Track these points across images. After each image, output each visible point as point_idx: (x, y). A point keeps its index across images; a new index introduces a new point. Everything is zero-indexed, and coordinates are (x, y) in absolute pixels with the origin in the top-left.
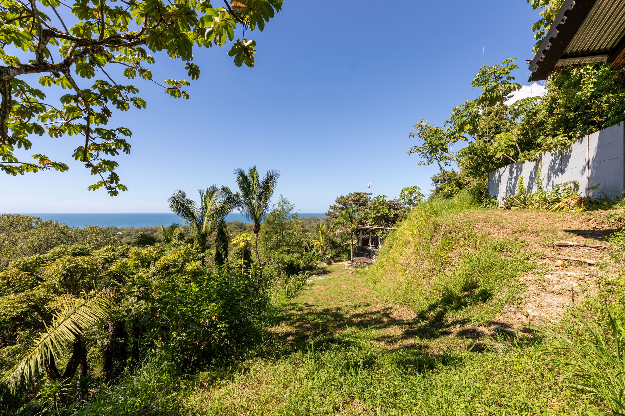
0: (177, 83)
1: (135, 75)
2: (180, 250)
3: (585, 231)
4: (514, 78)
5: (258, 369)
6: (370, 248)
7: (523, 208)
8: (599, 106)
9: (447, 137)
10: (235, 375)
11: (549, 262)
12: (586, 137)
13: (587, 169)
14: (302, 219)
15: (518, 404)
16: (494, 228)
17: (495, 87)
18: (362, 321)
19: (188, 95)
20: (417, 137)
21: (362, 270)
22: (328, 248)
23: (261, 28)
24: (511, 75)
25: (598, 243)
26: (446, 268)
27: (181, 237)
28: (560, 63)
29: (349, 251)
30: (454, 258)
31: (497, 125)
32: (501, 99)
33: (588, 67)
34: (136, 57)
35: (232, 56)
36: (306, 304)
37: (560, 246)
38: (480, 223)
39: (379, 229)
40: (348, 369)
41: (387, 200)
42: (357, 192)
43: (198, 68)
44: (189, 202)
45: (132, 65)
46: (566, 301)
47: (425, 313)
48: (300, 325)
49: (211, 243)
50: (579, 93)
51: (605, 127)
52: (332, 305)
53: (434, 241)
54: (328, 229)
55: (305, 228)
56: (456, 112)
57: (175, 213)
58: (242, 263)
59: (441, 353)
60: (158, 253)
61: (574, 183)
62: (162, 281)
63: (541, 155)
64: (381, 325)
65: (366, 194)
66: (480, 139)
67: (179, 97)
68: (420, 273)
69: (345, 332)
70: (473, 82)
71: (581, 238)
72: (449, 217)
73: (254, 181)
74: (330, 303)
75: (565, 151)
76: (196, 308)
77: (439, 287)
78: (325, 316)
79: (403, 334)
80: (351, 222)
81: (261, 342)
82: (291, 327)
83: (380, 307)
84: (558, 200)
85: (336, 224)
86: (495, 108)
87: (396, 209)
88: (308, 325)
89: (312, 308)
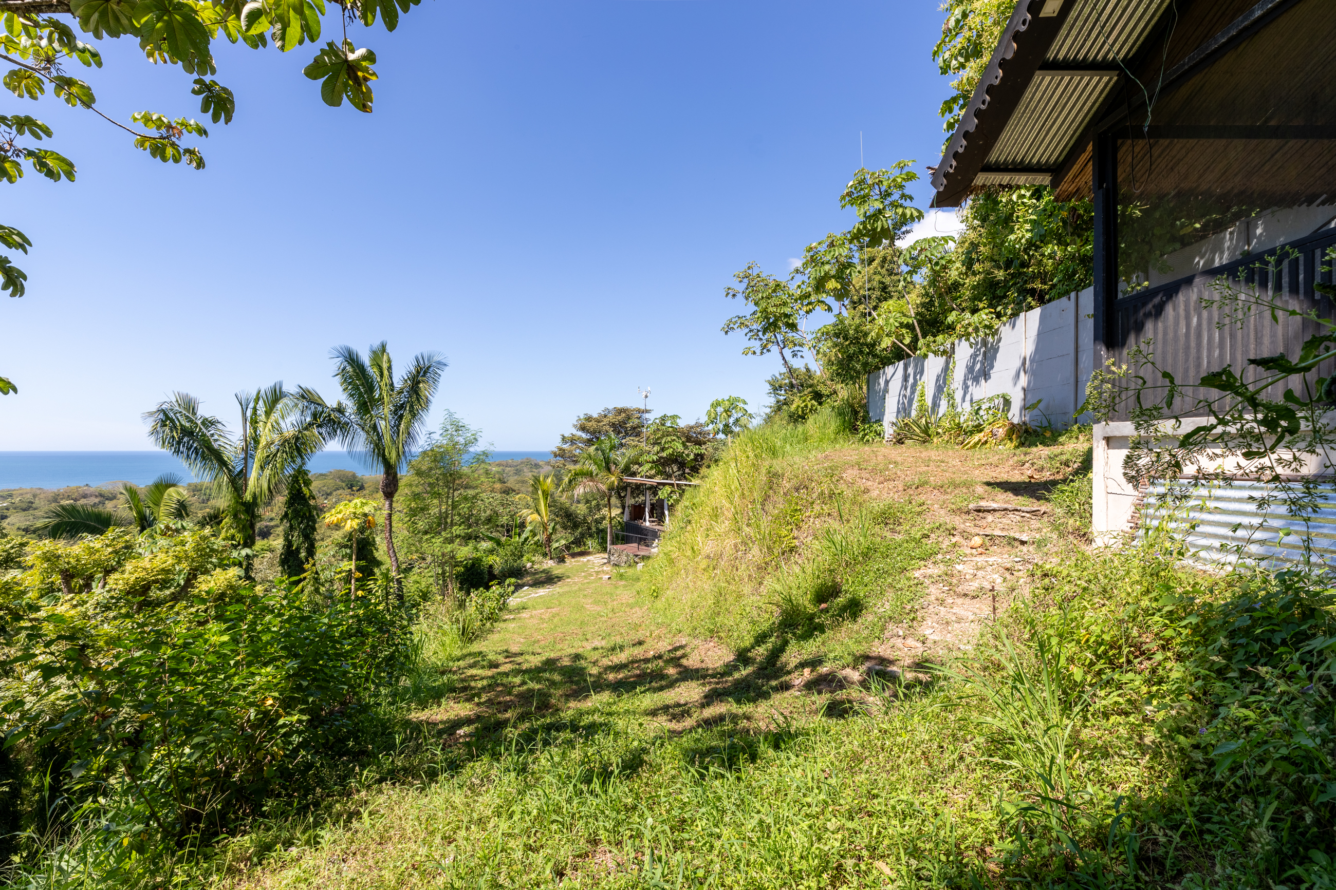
0: (169, 127)
1: (42, 90)
2: (183, 543)
3: (1017, 483)
4: (911, 198)
5: (382, 812)
6: (648, 524)
7: (924, 442)
8: (1040, 263)
9: (796, 300)
10: (322, 833)
11: (962, 541)
12: (1022, 315)
13: (1022, 373)
14: (499, 465)
15: (898, 808)
16: (874, 481)
17: (880, 211)
18: (626, 678)
19: (201, 159)
20: (740, 297)
21: (630, 571)
22: (558, 527)
23: (391, 23)
24: (907, 191)
25: (1034, 505)
26: (789, 559)
27: (181, 511)
28: (981, 179)
29: (604, 531)
30: (804, 538)
31: (883, 283)
32: (890, 234)
33: (1023, 192)
34: (44, 43)
35: (315, 78)
36: (507, 651)
37: (979, 511)
38: (850, 471)
39: (664, 484)
40: (589, 782)
41: (682, 423)
42: (620, 406)
43: (230, 94)
44: (209, 423)
45: (30, 61)
46: (983, 608)
47: (749, 651)
48: (490, 701)
49: (272, 524)
50: (1012, 237)
51: (1049, 301)
52: (563, 652)
53: (769, 507)
54: (558, 485)
55: (508, 485)
56: (812, 253)
57: (167, 452)
58: (353, 567)
59: (773, 727)
60: (116, 552)
61: (1004, 397)
62: (128, 624)
63: (953, 344)
64: (663, 683)
65: (639, 411)
66: (855, 308)
67: (176, 160)
68: (742, 571)
69: (588, 704)
70: (843, 198)
71: (1010, 496)
72: (797, 459)
73: (382, 375)
74: (559, 647)
75: (990, 339)
76: (218, 683)
77: (777, 598)
78: (547, 675)
79: (706, 697)
80: (609, 469)
81: (393, 746)
82: (468, 706)
83: (663, 646)
84: (978, 428)
85: (576, 474)
86: (880, 251)
87: (699, 443)
88: (508, 698)
89: (519, 659)
